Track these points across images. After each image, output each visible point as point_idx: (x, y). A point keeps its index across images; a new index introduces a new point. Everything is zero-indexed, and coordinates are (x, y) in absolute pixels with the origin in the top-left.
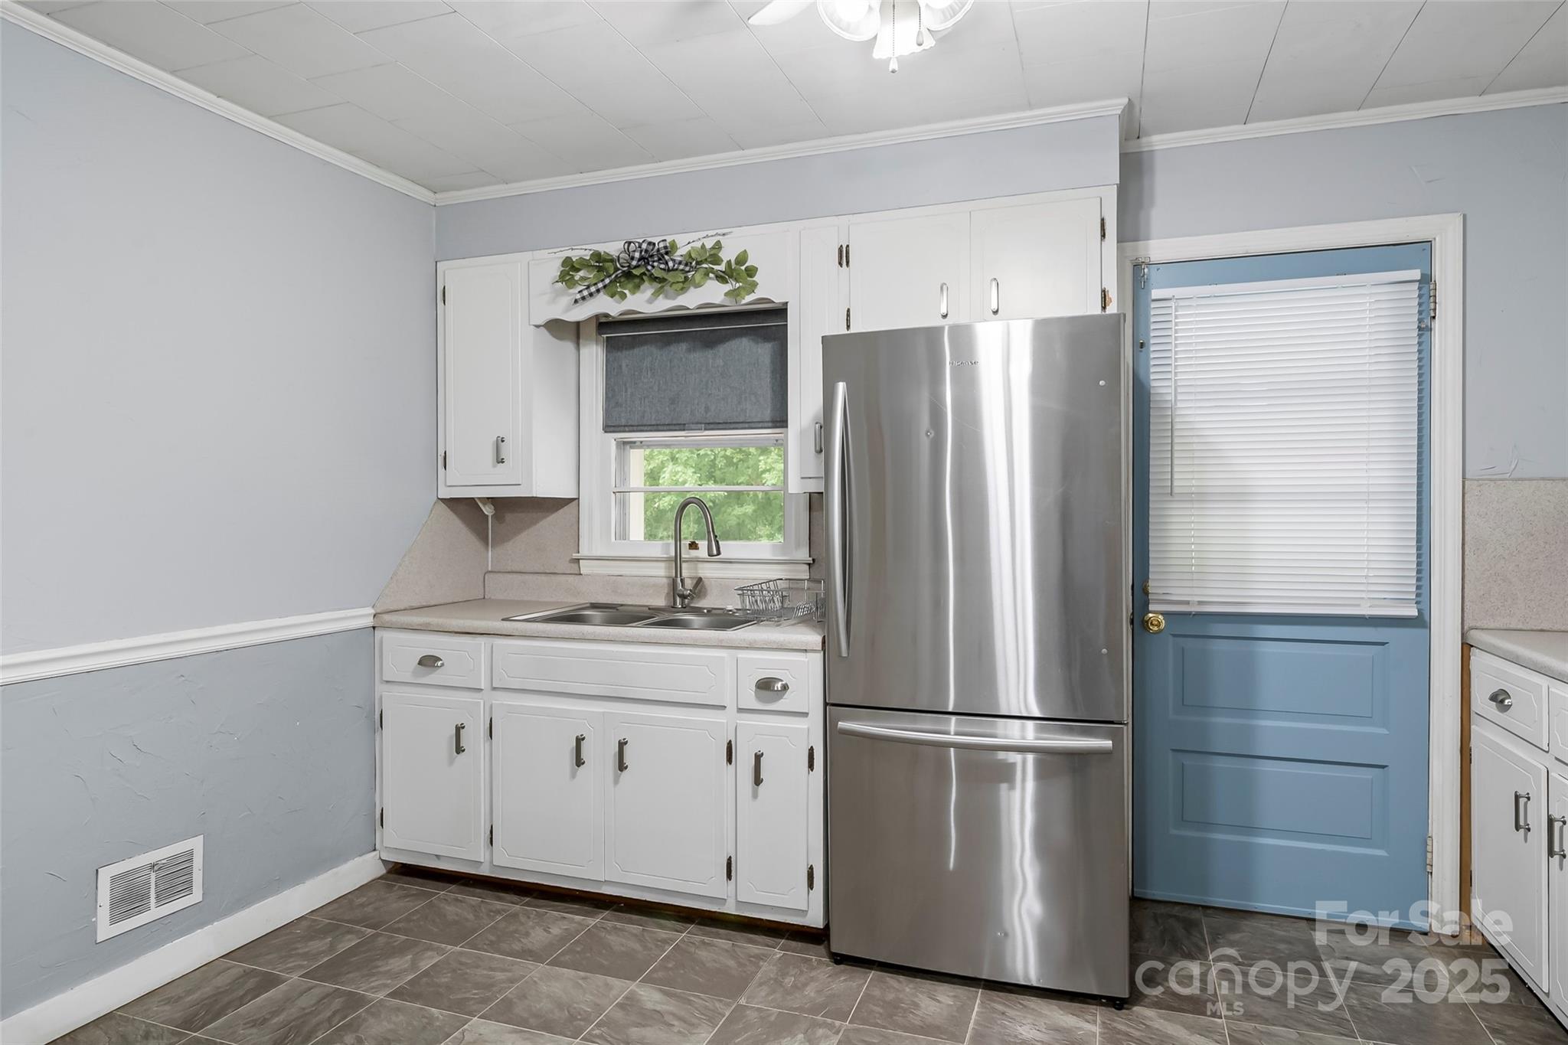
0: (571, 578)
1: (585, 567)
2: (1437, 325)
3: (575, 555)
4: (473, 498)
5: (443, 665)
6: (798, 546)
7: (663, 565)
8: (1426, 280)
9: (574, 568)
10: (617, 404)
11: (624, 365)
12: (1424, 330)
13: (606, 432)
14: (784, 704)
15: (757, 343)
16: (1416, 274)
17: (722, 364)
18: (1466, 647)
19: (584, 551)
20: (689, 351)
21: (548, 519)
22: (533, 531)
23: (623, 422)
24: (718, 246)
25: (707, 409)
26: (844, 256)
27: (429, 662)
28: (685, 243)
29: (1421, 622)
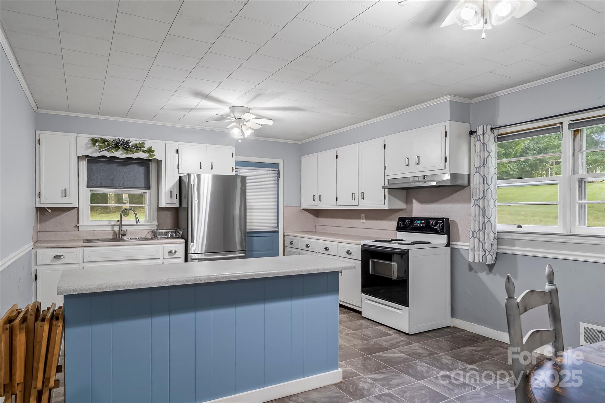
0: (76, 232)
1: (81, 229)
2: (280, 179)
3: (78, 225)
4: (44, 207)
5: (64, 257)
6: (153, 220)
7: (110, 227)
8: (279, 171)
9: (76, 229)
10: (92, 179)
11: (94, 168)
12: (278, 179)
13: (88, 187)
14: (176, 255)
15: (140, 166)
16: (277, 170)
17: (128, 171)
18: (284, 235)
19: (81, 223)
20: (117, 166)
21: (65, 214)
22: (58, 218)
23: (94, 185)
24: (143, 143)
25: (124, 183)
26: (177, 151)
27: (58, 257)
28: (134, 141)
29: (278, 232)
